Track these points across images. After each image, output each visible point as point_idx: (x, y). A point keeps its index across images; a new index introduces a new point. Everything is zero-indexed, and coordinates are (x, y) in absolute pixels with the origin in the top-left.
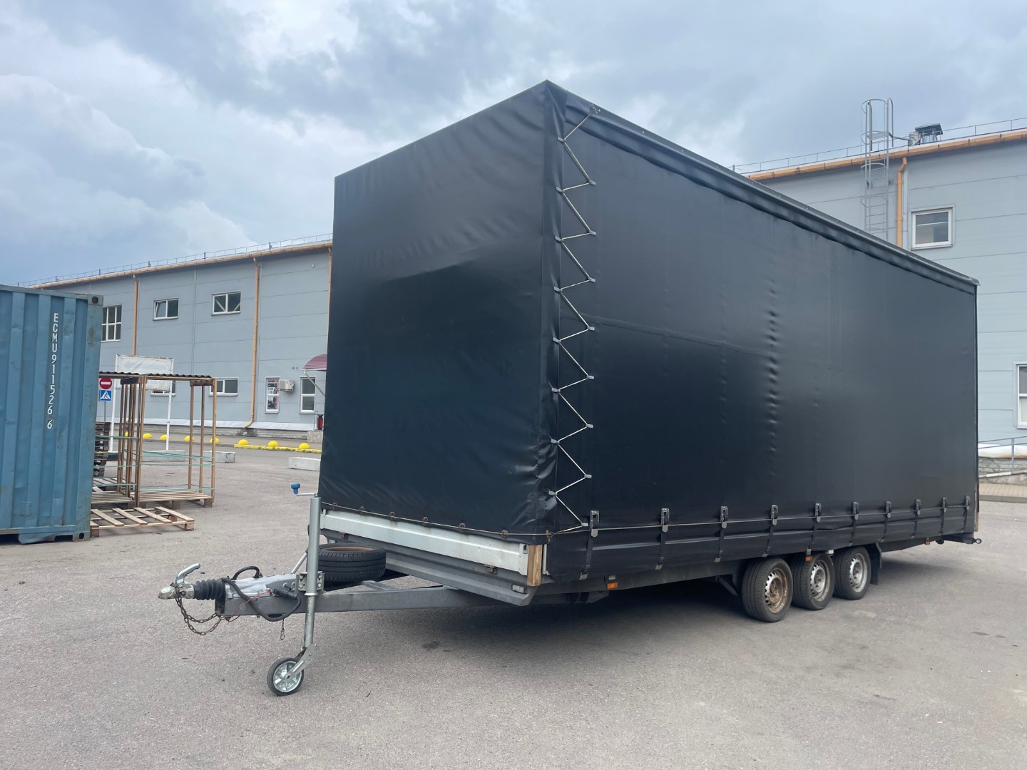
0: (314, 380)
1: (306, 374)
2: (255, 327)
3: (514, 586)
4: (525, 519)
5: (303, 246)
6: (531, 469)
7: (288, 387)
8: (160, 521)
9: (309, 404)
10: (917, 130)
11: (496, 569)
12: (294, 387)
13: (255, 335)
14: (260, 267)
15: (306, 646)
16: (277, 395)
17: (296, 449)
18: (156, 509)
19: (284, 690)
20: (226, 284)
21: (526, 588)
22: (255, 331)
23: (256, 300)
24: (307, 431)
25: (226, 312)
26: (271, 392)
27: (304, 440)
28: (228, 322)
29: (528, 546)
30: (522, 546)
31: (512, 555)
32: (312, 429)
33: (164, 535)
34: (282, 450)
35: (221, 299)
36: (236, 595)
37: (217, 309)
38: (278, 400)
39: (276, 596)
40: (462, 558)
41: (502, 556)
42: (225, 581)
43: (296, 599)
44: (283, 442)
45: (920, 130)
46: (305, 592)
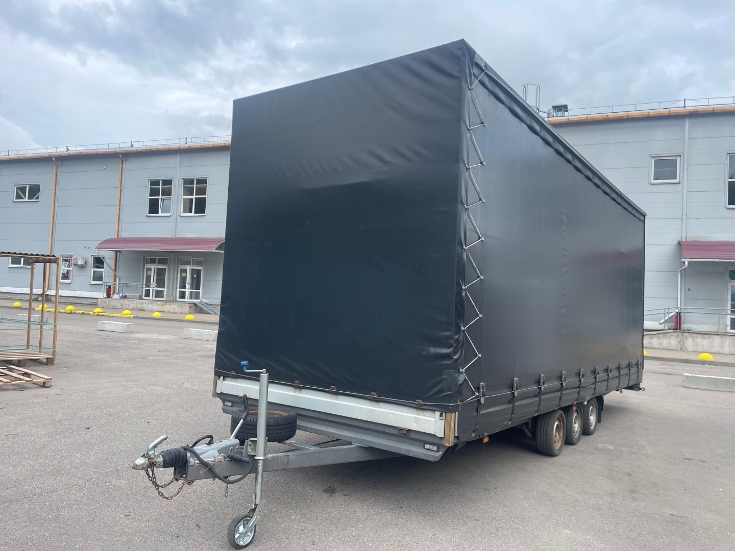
0: (104, 258)
1: (98, 253)
2: (52, 214)
3: (426, 445)
4: (440, 392)
5: (97, 151)
6: (446, 351)
7: (80, 262)
8: (20, 379)
9: (98, 277)
10: (553, 107)
11: (409, 431)
12: (85, 263)
13: (52, 219)
14: (58, 165)
15: (257, 503)
16: (70, 268)
17: (91, 313)
18: (8, 368)
19: (241, 543)
20: (28, 177)
21: (439, 446)
22: (52, 216)
23: (53, 191)
24: (97, 298)
25: (27, 200)
26: (65, 266)
27: (95, 305)
28: (28, 208)
29: (444, 414)
30: (438, 413)
31: (428, 420)
32: (102, 297)
33: (27, 391)
34: (79, 314)
35: (22, 189)
36: (197, 462)
37: (18, 197)
38: (71, 274)
39: (229, 461)
40: (373, 421)
41: (417, 421)
42: (186, 449)
43: (249, 462)
44: (78, 307)
45: (554, 108)
46: (255, 456)
